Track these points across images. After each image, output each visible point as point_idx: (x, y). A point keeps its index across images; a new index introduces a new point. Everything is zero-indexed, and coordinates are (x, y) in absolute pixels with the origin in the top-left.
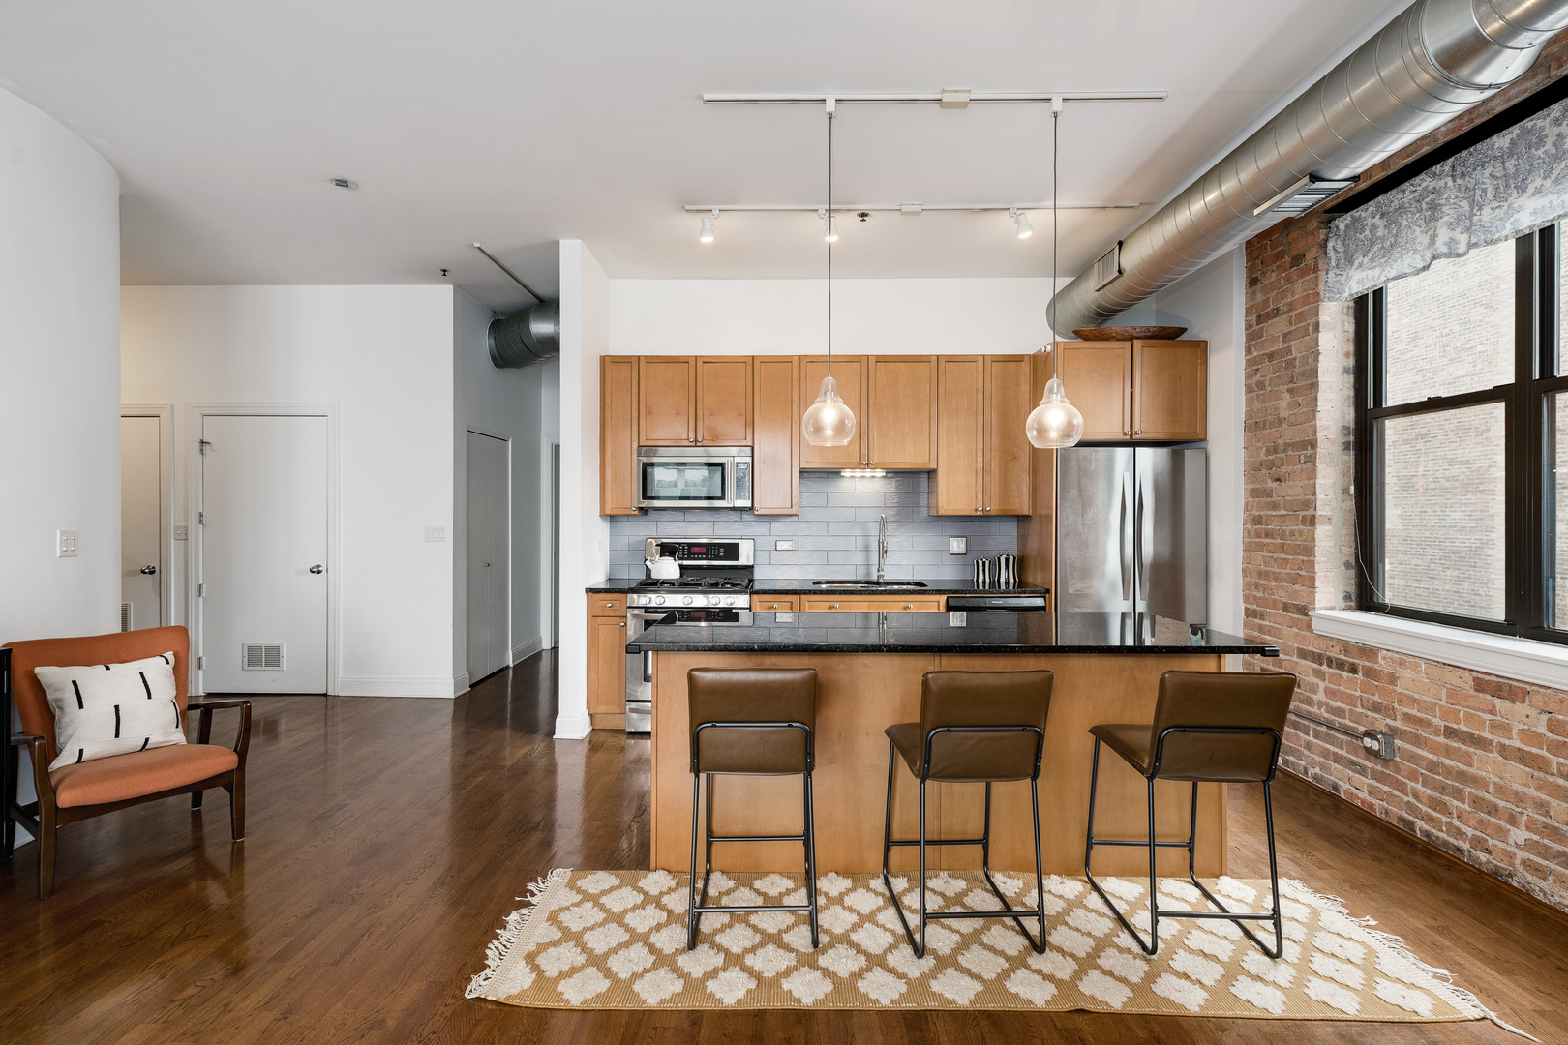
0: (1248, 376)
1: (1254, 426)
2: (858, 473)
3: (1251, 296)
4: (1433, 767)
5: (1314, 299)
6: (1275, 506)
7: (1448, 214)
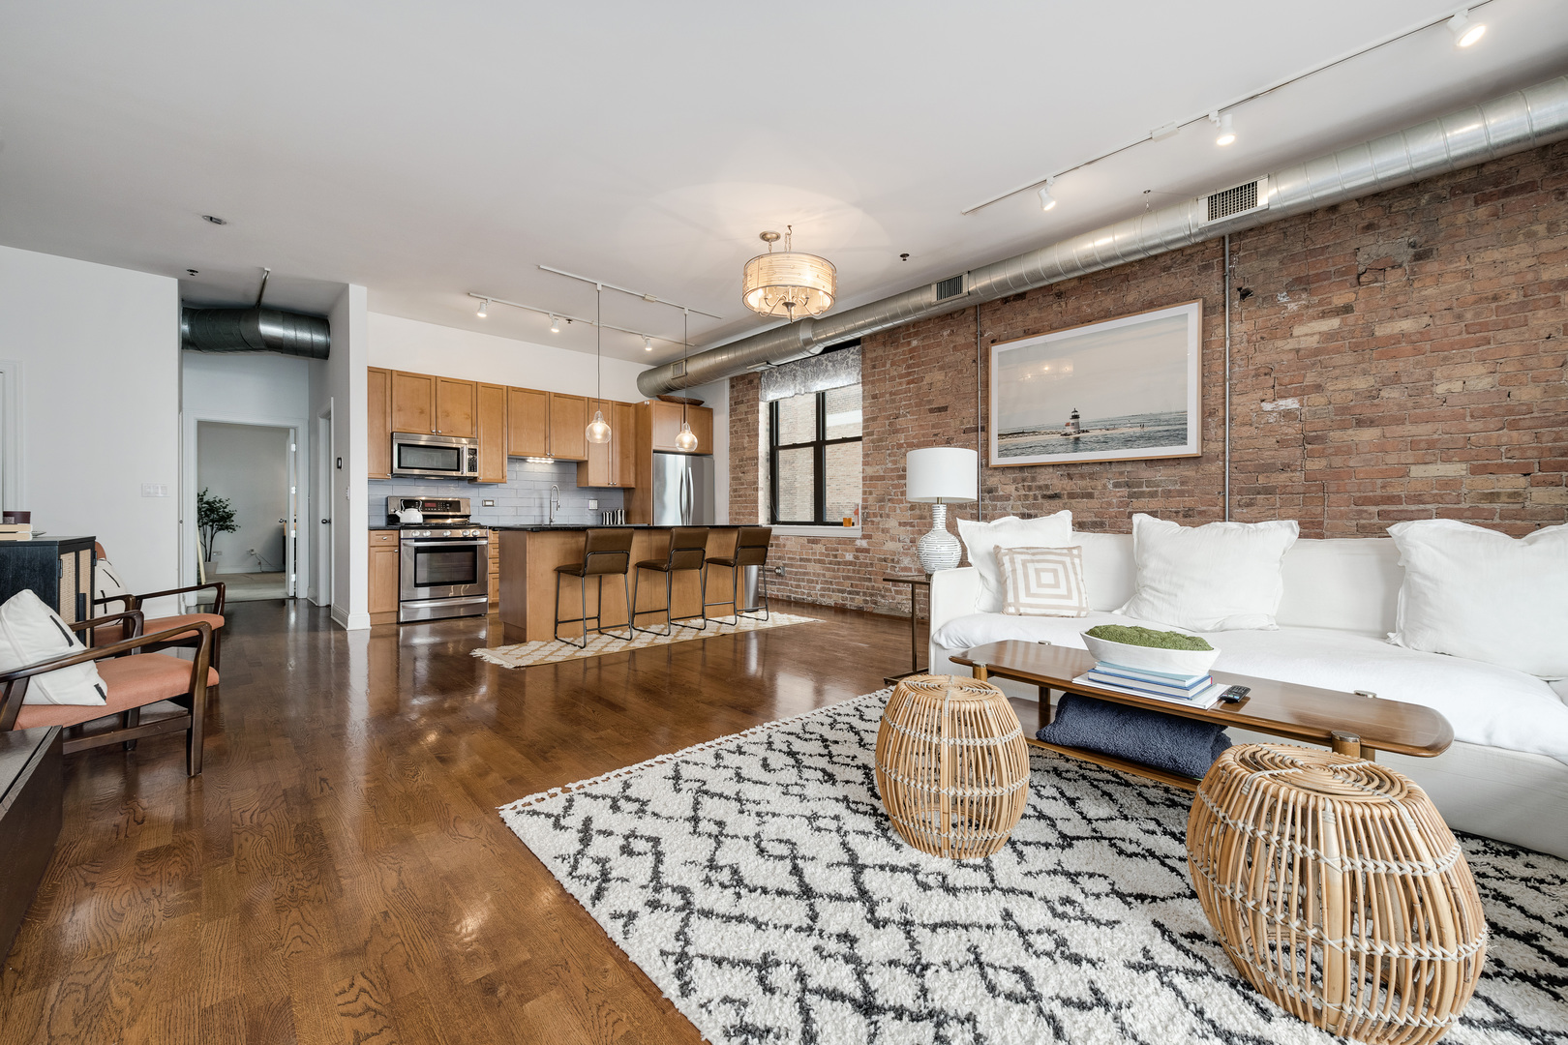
0: (731, 428)
1: (733, 449)
2: (537, 460)
3: (732, 392)
4: (796, 573)
5: (757, 400)
6: (742, 484)
7: (799, 380)
